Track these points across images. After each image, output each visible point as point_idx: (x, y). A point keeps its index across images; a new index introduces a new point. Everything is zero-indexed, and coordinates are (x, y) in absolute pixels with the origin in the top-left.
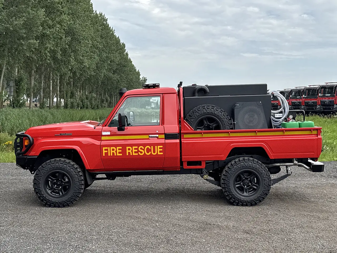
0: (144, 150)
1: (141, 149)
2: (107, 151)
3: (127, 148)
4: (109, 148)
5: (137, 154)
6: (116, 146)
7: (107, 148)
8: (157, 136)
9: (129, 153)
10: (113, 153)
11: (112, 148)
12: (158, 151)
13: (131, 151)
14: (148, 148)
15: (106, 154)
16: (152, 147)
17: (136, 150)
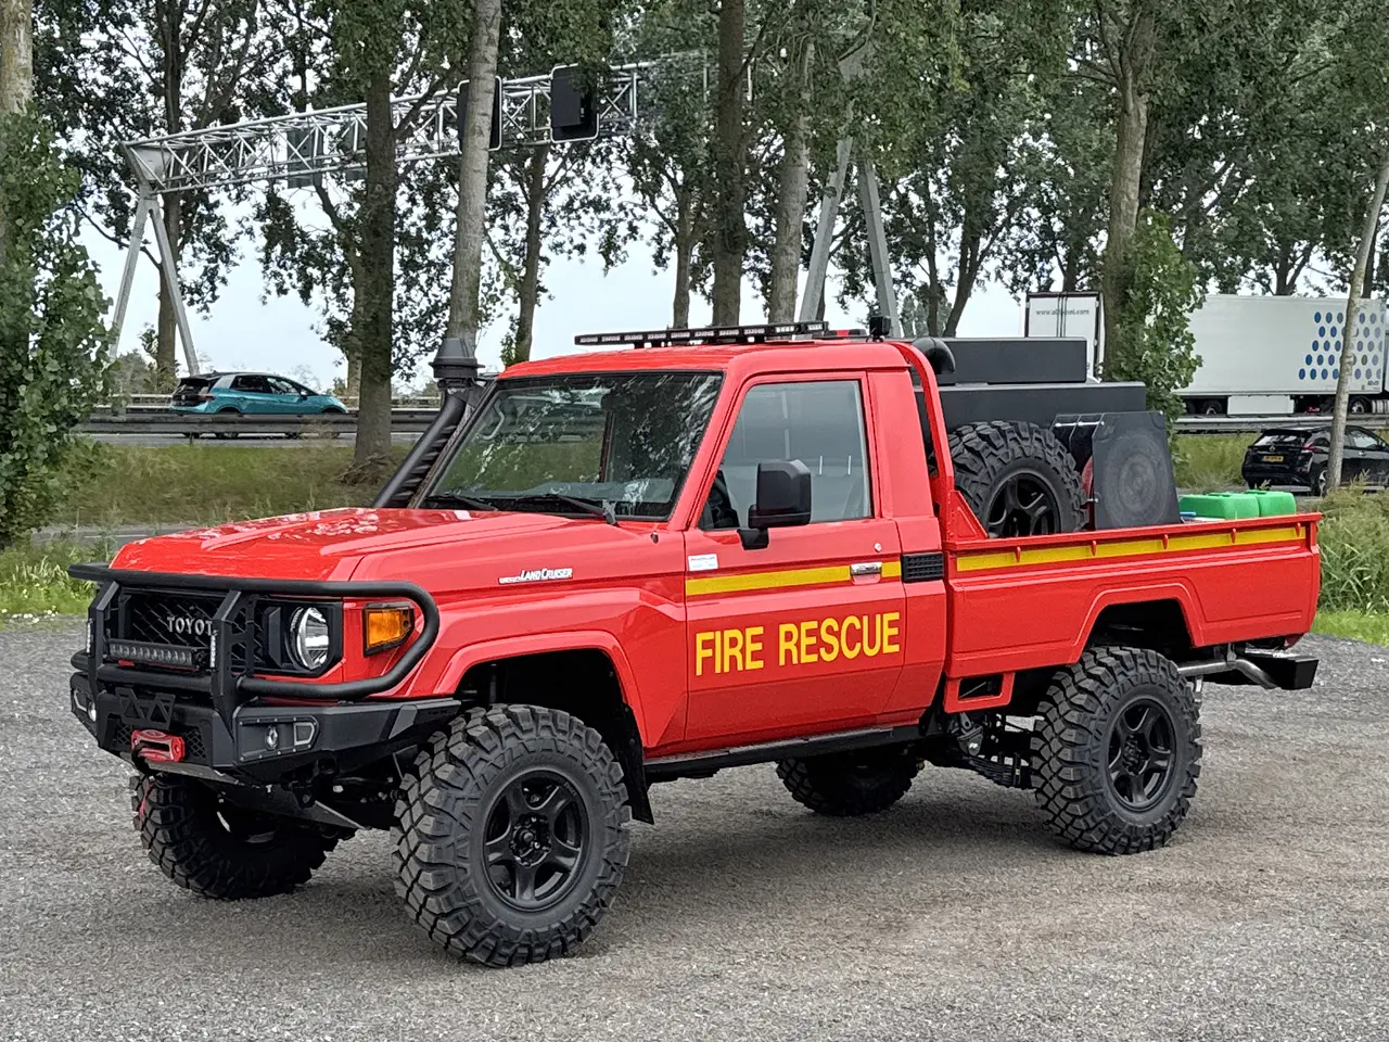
0: (837, 635)
1: (830, 630)
2: (709, 653)
3: (783, 629)
4: (718, 634)
5: (813, 658)
6: (742, 622)
7: (708, 636)
8: (878, 564)
9: (788, 653)
10: (733, 659)
11: (729, 634)
12: (884, 638)
13: (795, 645)
14: (852, 626)
15: (709, 663)
16: (865, 619)
17: (813, 640)
